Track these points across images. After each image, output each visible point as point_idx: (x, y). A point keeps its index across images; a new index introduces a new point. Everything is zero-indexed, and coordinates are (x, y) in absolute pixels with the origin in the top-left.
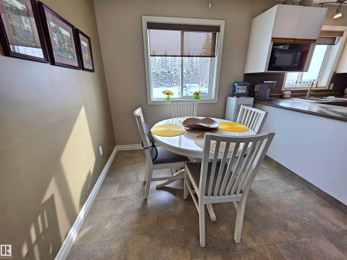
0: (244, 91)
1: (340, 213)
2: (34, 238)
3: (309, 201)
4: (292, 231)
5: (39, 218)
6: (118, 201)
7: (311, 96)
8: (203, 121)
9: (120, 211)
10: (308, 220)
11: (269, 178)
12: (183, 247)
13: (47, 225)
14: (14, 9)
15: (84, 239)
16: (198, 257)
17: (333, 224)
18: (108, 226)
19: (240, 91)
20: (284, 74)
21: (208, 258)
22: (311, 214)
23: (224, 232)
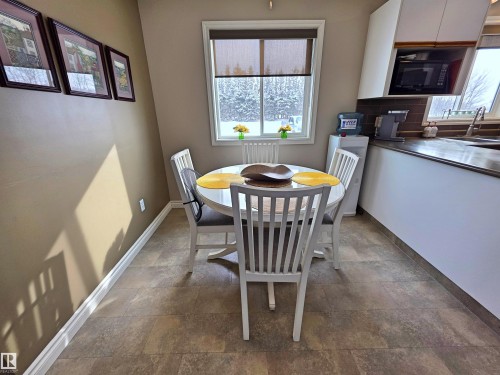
0: (354, 127)
1: (478, 320)
2: (33, 298)
3: (431, 297)
4: (385, 337)
5: (42, 276)
6: (155, 271)
7: (474, 134)
8: (274, 170)
9: (154, 284)
10: (417, 324)
11: (379, 259)
12: (219, 337)
13: (52, 286)
14: (13, 30)
15: (104, 311)
16: (235, 350)
17: (457, 334)
18: (136, 300)
19: (347, 127)
20: (426, 99)
21: (248, 353)
22: (426, 316)
23: (282, 325)
